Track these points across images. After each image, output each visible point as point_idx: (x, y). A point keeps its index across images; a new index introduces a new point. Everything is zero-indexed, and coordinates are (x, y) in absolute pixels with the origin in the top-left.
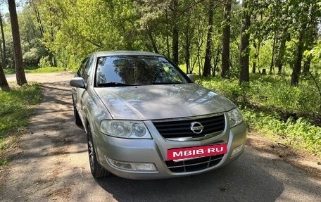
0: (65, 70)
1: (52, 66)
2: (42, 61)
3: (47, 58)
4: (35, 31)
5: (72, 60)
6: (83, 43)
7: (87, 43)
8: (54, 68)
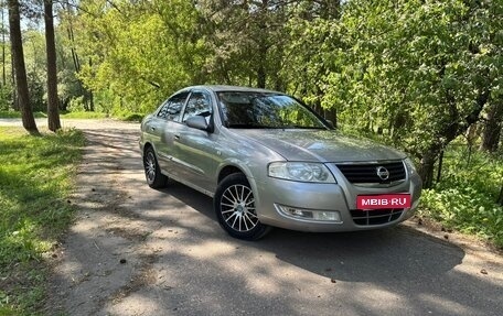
0: (107, 116)
1: (87, 110)
2: (73, 103)
3: (80, 99)
4: (64, 59)
5: (117, 104)
6: (136, 80)
7: (141, 81)
8: (91, 113)
